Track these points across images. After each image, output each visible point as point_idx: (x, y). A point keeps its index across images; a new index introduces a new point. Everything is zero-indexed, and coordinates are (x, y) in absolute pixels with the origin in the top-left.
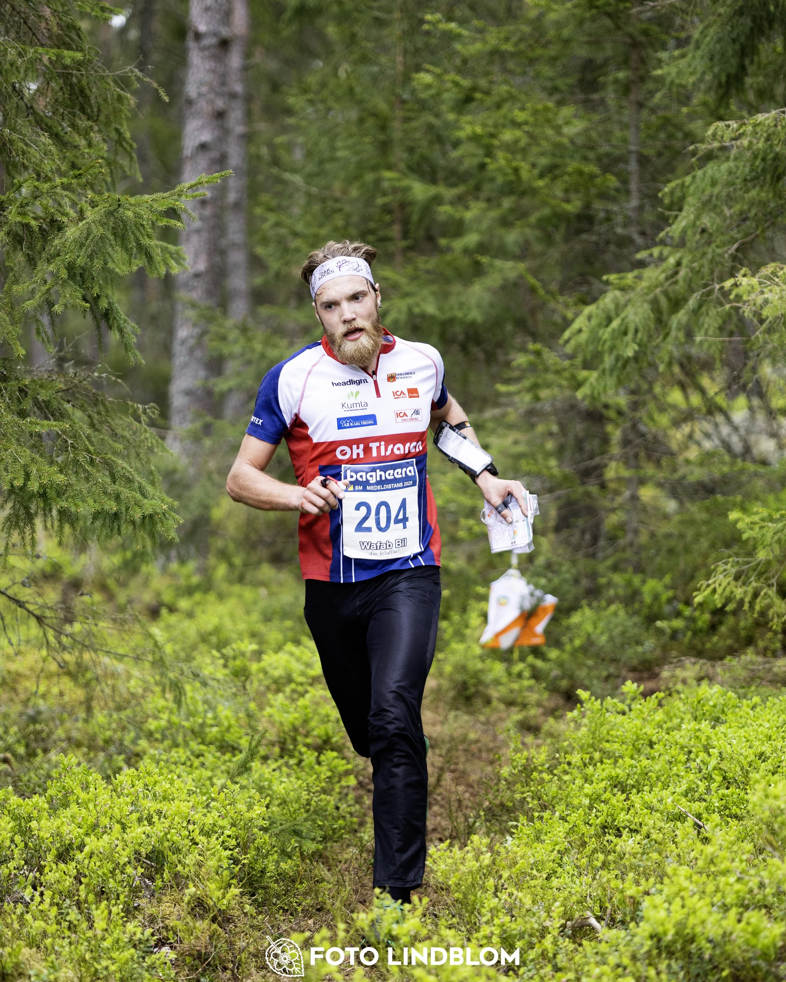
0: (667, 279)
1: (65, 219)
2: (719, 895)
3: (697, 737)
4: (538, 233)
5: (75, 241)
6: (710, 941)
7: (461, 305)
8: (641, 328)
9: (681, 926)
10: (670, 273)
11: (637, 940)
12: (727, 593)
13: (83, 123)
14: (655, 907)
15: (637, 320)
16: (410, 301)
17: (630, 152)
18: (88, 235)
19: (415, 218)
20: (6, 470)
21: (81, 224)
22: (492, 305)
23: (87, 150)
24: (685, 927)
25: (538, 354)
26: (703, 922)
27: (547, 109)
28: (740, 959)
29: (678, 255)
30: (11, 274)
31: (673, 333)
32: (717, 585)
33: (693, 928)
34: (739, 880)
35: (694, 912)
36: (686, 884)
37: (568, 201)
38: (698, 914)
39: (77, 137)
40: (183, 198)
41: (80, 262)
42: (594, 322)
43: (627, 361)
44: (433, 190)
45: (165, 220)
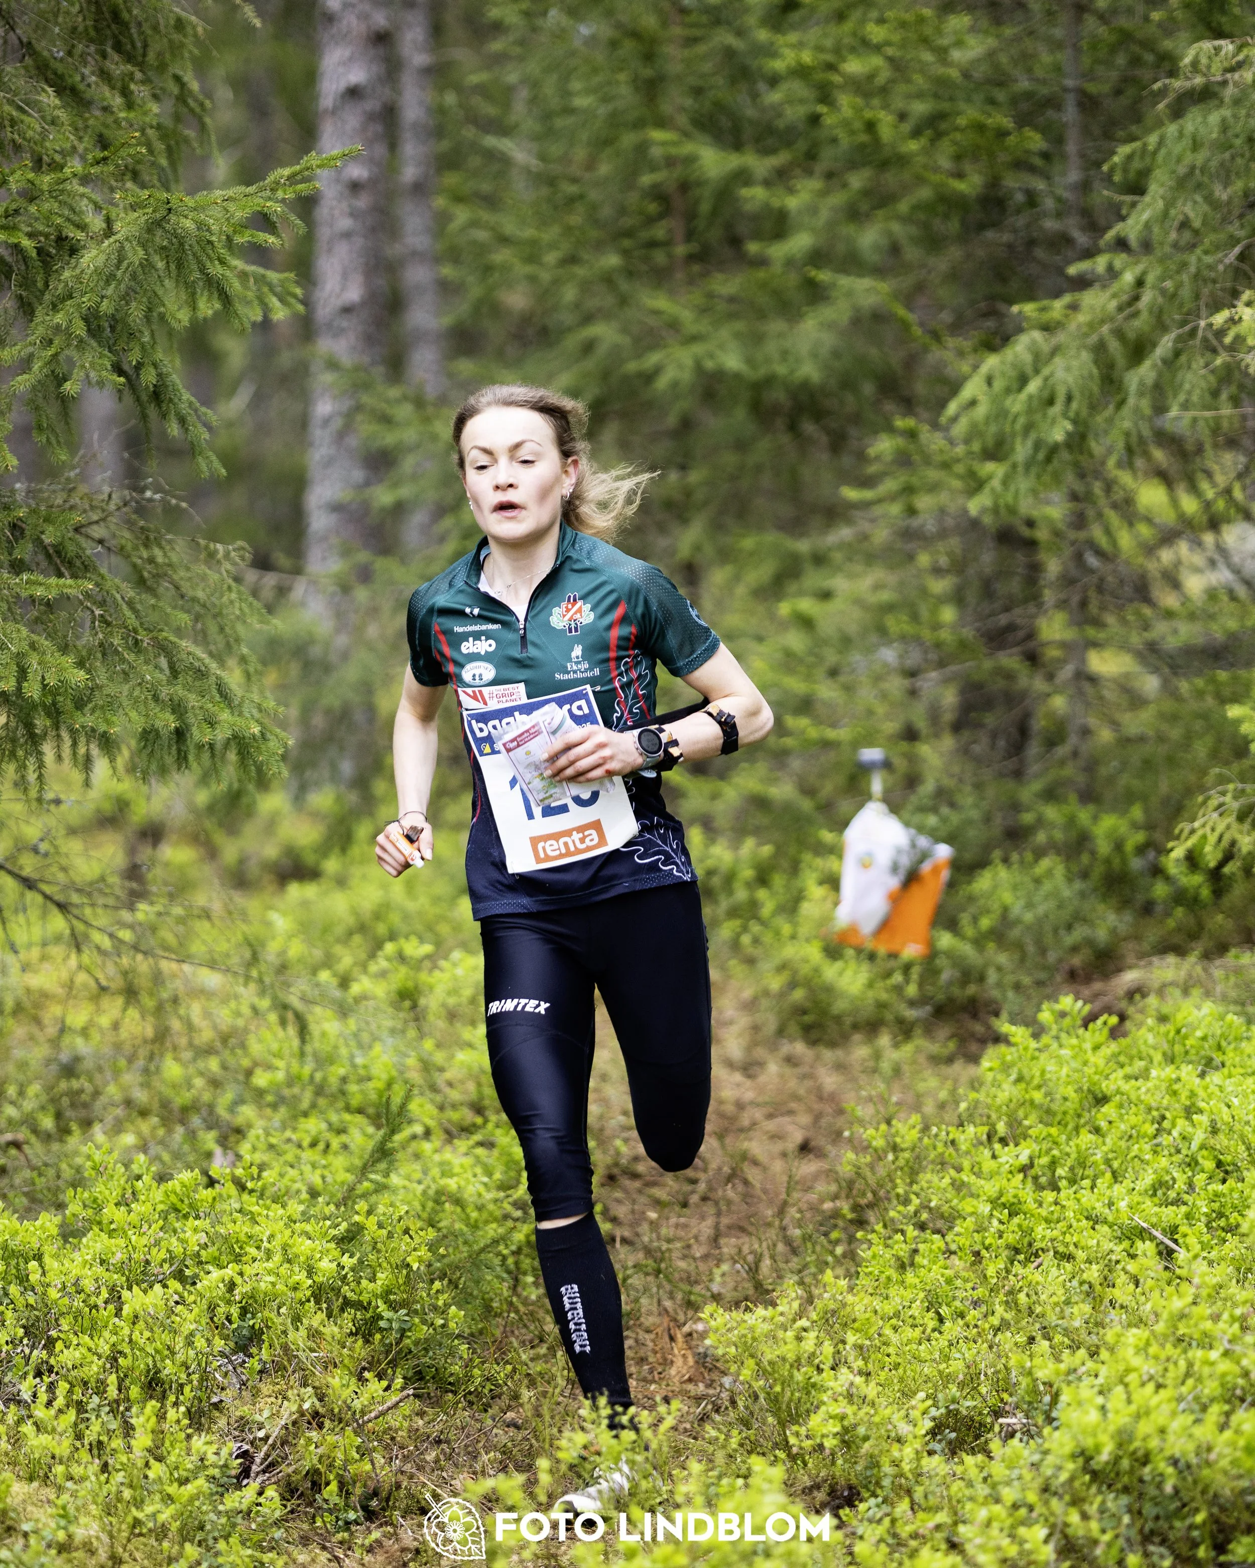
0: (1120, 309)
1: (80, 235)
2: (1190, 1382)
3: (1175, 1093)
4: (913, 230)
5: (98, 272)
6: (1175, 1462)
7: (785, 354)
8: (1077, 394)
9: (1123, 1438)
10: (1125, 298)
11: (1050, 1459)
12: (1225, 843)
13: (118, 67)
14: (1080, 1404)
15: (1070, 380)
16: (698, 349)
17: (1066, 90)
18: (120, 262)
19: (705, 207)
21: (107, 243)
22: (836, 354)
23: (122, 115)
24: (1131, 1440)
25: (912, 435)
26: (1162, 1431)
27: (921, 20)
28: (1227, 1492)
29: (1139, 269)
31: (1131, 401)
32: (1208, 829)
33: (1144, 1439)
34: (1226, 1354)
35: (1147, 1413)
36: (1137, 1361)
37: (960, 175)
38: (1153, 1416)
39: (106, 91)
40: (280, 194)
41: (106, 307)
42: (998, 385)
43: (1054, 450)
44: (734, 161)
45: (248, 232)
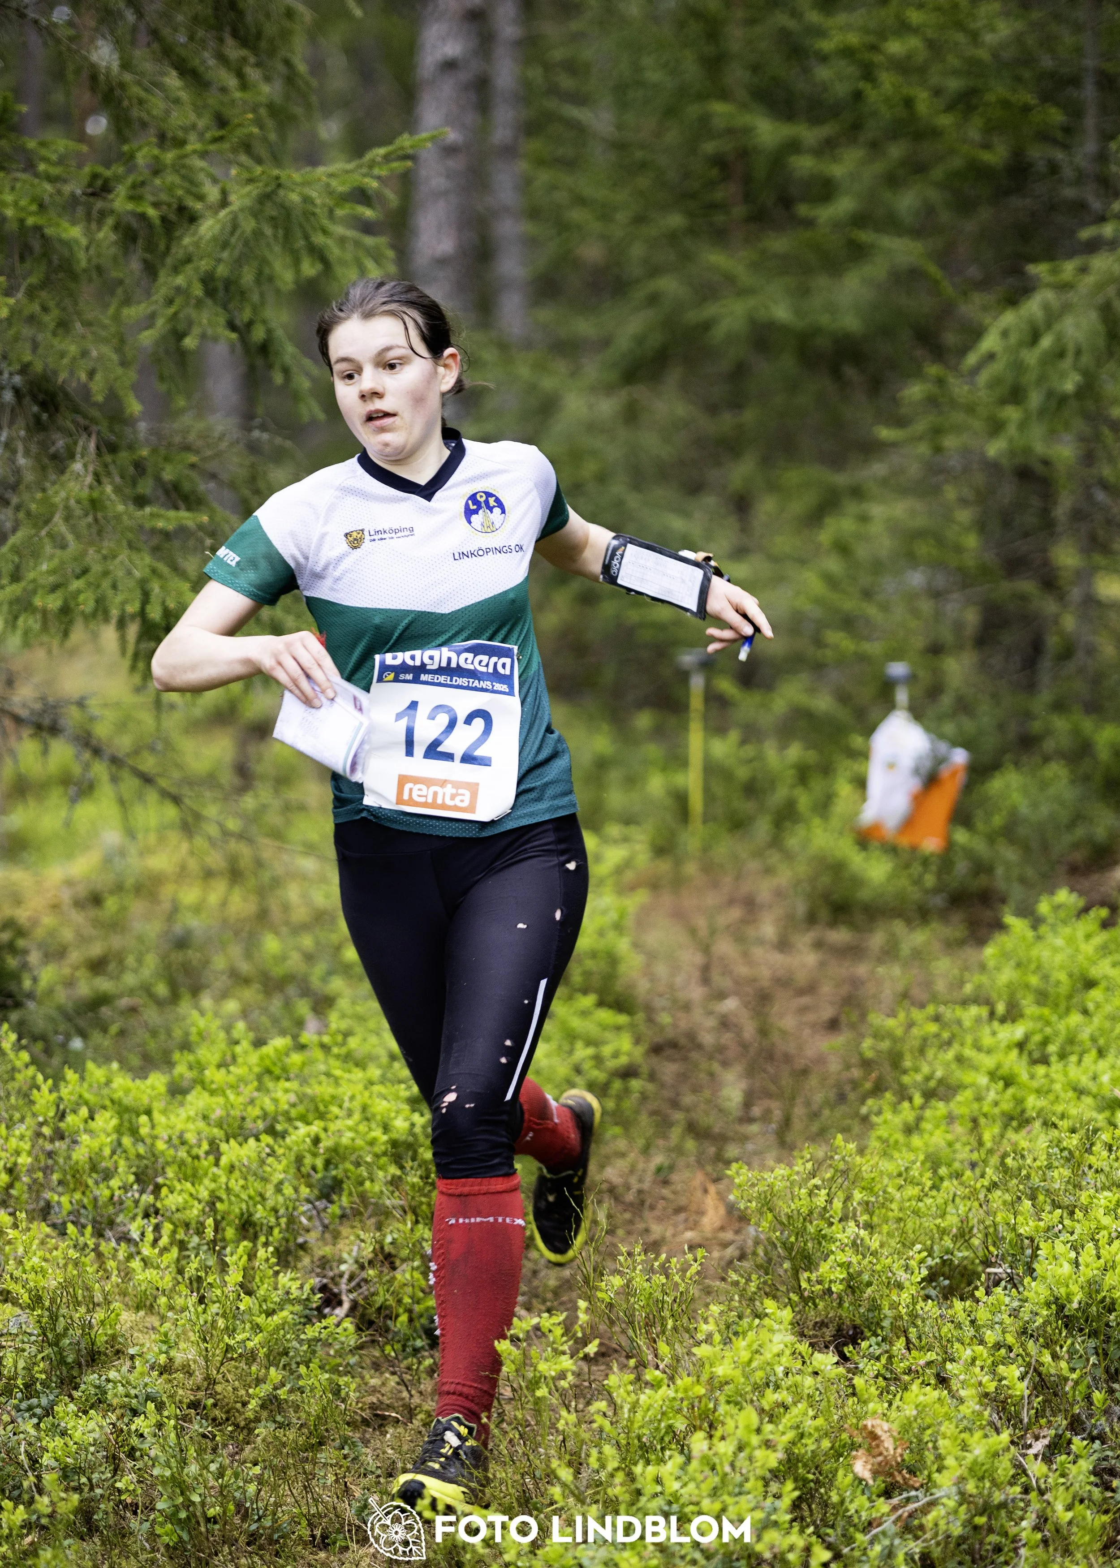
1: (198, 206)
4: (945, 195)
5: (214, 239)
7: (828, 306)
8: (1085, 349)
13: (234, 51)
15: (1079, 336)
16: (752, 302)
17: (1085, 69)
18: (234, 231)
19: (760, 172)
20: (114, 587)
21: (223, 213)
22: (874, 306)
23: (238, 95)
25: (940, 381)
27: (956, 6)
30: (120, 291)
37: (987, 146)
39: (224, 73)
40: (376, 171)
41: (222, 271)
43: (1065, 399)
44: (787, 131)
45: (348, 205)
